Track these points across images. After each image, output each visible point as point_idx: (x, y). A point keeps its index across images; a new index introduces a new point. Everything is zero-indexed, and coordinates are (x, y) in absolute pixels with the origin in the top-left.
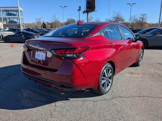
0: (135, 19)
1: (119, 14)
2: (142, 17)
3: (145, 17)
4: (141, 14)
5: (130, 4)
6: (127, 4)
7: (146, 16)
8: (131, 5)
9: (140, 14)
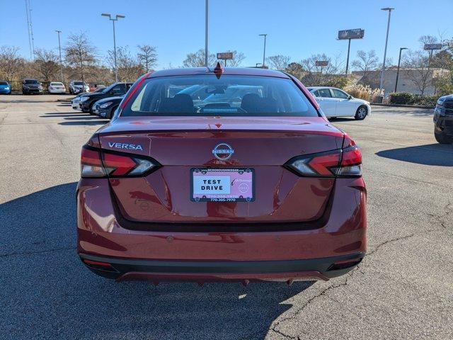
0: (123, 58)
1: (83, 40)
2: (143, 53)
3: (152, 55)
4: (142, 47)
5: (109, 15)
6: (103, 15)
7: (153, 52)
8: (114, 20)
9: (139, 46)
